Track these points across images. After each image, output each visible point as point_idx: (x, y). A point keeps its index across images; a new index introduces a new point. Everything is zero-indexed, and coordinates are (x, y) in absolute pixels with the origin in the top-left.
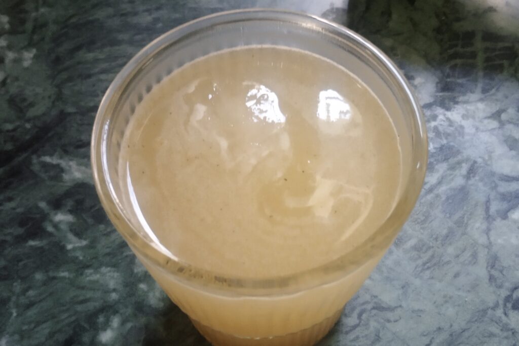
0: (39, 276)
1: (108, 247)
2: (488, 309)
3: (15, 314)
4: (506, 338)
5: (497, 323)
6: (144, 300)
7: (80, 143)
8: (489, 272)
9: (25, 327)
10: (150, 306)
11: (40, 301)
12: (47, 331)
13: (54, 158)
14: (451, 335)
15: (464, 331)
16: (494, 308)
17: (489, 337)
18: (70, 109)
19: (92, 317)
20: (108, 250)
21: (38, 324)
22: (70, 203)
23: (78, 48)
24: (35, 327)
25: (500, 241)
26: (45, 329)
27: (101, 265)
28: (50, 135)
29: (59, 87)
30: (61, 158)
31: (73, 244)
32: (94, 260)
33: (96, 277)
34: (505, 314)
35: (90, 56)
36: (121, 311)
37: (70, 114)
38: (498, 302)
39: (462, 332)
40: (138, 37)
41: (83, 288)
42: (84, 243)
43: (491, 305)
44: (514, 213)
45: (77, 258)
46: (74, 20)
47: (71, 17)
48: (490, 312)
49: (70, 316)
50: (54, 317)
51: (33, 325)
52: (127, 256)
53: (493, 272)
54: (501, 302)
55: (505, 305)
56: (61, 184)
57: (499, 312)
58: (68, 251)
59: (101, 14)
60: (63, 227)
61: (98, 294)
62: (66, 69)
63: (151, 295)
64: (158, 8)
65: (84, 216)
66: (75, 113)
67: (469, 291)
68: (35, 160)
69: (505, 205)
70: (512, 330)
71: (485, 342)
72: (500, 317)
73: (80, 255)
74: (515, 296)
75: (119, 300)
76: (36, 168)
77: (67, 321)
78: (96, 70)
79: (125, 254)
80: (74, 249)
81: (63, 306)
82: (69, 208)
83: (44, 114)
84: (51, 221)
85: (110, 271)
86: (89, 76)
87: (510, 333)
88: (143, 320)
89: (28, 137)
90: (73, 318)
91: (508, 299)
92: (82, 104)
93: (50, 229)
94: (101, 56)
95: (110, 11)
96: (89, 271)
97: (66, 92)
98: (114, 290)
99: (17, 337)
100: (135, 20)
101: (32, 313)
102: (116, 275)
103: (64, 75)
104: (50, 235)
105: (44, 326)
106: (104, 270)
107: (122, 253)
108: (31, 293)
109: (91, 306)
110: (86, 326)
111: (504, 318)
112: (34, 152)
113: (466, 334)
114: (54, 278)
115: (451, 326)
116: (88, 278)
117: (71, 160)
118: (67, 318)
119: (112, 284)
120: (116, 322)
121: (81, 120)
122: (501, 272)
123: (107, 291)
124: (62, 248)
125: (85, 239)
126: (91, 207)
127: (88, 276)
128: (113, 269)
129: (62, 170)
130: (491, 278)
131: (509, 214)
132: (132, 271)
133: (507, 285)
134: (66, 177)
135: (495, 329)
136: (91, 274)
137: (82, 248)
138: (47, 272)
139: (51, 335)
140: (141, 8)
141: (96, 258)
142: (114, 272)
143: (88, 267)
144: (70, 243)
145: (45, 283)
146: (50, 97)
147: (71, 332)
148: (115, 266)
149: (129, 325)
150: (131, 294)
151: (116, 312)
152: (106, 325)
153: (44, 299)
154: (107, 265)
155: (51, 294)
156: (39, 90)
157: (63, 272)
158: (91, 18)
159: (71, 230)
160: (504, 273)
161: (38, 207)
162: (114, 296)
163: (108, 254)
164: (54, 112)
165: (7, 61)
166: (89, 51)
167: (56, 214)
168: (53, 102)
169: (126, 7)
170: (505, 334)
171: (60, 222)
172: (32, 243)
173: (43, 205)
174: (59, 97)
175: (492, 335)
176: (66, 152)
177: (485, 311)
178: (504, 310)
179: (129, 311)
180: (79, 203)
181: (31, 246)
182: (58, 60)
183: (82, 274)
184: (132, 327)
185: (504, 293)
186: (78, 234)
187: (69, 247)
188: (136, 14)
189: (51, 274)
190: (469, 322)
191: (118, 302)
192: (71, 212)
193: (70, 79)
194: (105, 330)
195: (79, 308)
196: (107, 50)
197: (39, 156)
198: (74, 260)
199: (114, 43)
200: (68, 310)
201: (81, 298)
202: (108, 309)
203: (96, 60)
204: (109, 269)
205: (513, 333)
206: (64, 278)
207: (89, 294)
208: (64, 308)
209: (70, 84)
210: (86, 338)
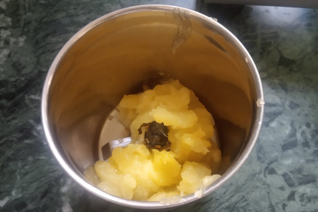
0: (30, 159)
2: (256, 174)
3: (19, 178)
4: (265, 188)
5: (260, 181)
8: (258, 154)
9: (24, 185)
11: (31, 172)
12: (35, 187)
13: (36, 96)
14: (237, 187)
15: (243, 185)
16: (259, 173)
17: (256, 188)
18: (44, 70)
19: (57, 180)
21: (31, 183)
23: (48, 35)
24: (29, 185)
25: (264, 138)
26: (34, 186)
28: (34, 84)
29: (38, 57)
34: (265, 176)
35: (54, 40)
37: (44, 72)
38: (261, 170)
39: (242, 186)
41: (52, 165)
43: (258, 171)
44: (272, 123)
46: (45, 20)
47: (43, 18)
48: (257, 175)
50: (38, 180)
51: (28, 184)
53: (260, 155)
54: (263, 170)
55: (265, 172)
57: (262, 176)
58: (45, 145)
59: (60, 16)
60: (42, 133)
62: (42, 47)
64: (90, 12)
67: (247, 165)
68: (27, 97)
69: (268, 120)
70: (268, 184)
71: (253, 191)
72: (262, 178)
74: (270, 167)
76: (27, 102)
77: (45, 182)
83: (31, 72)
84: (36, 130)
86: (53, 51)
87: (267, 186)
89: (23, 85)
90: (48, 180)
91: (266, 168)
93: (35, 134)
94: (60, 40)
95: (64, 14)
97: (42, 60)
99: (20, 190)
100: (76, 19)
101: (27, 177)
103: (40, 51)
104: (36, 137)
105: (34, 184)
108: (27, 167)
109: (57, 174)
110: (54, 184)
111: (264, 178)
112: (26, 93)
113: (245, 187)
114: (38, 159)
115: (237, 182)
118: (45, 180)
120: (69, 181)
122: (264, 154)
124: (42, 144)
130: (259, 158)
131: (269, 124)
133: (267, 161)
135: (259, 184)
138: (34, 156)
139: (37, 188)
140: (80, 12)
145: (33, 162)
146: (33, 63)
147: (47, 187)
152: (64, 183)
153: (33, 170)
155: (37, 168)
156: (28, 59)
157: (42, 156)
158: (54, 18)
160: (266, 155)
161: (29, 123)
164: (36, 71)
165: (11, 43)
166: (53, 37)
167: (38, 126)
168: (35, 66)
169: (72, 12)
170: (264, 187)
171: (40, 130)
172: (26, 141)
173: (31, 121)
174: (38, 63)
175: (257, 187)
177: (254, 175)
178: (264, 174)
181: (26, 143)
182: (37, 42)
183: (51, 157)
185: (264, 165)
188: (77, 16)
189: (37, 157)
190: (246, 180)
193: (44, 53)
194: (63, 186)
195: (51, 175)
196: (62, 36)
197: (29, 95)
198: (48, 150)
199: (67, 32)
201: (52, 170)
202: (65, 175)
203: (57, 42)
205: (268, 186)
206: (43, 159)
208: (44, 175)
209: (43, 56)
210: (54, 190)
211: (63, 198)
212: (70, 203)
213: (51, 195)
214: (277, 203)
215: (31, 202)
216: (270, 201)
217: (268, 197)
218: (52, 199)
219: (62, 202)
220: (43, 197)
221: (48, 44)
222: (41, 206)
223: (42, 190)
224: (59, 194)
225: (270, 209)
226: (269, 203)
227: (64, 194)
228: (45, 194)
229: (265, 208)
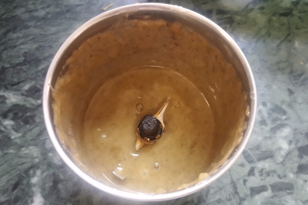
1: (32, 136)
6: (51, 161)
7: (14, 83)
10: (54, 164)
12: (6, 180)
13: (1, 92)
18: (7, 66)
19: (27, 171)
20: (32, 138)
22: (11, 115)
23: (8, 32)
27: (29, 145)
30: (5, 91)
31: (15, 136)
32: (25, 143)
33: (27, 151)
35: (15, 36)
36: (41, 167)
37: (7, 68)
40: (39, 23)
41: (21, 157)
42: (20, 135)
45: (17, 143)
46: (5, 16)
47: (3, 14)
49: (16, 172)
50: (8, 173)
52: (42, 140)
56: (6, 105)
58: (12, 139)
59: (19, 12)
60: (9, 127)
61: (29, 160)
62: (3, 44)
63: (55, 158)
64: (48, 7)
65: (19, 121)
66: (10, 67)
73: (18, 141)
75: (40, 162)
77: (15, 174)
78: (19, 43)
79: (41, 139)
80: (15, 138)
81: (13, 167)
82: (11, 118)
84: (3, 125)
85: (34, 148)
86: (15, 47)
88: (52, 171)
90: (18, 172)
92: (13, 62)
93: (2, 129)
94: (21, 35)
95: (23, 10)
96: (23, 149)
97: (4, 56)
98: (37, 157)
100: (36, 14)
102: (37, 149)
104: (3, 132)
105: (4, 177)
106: (31, 147)
107: (39, 138)
109: (26, 166)
110: (24, 175)
114: (6, 153)
116: (23, 153)
117: (9, 93)
119: (35, 155)
120: (39, 172)
121: (13, 71)
123: (33, 158)
124: (9, 138)
125: (20, 133)
126: (22, 116)
127: (23, 151)
128: (35, 147)
129: (5, 98)
132: (45, 148)
134: (8, 102)
136: (25, 150)
137: (19, 138)
138: (3, 150)
139: (8, 181)
140: (40, 7)
141: (26, 142)
142: (36, 148)
143: (23, 147)
144: (13, 135)
145: (2, 156)
147: (17, 179)
148: (36, 145)
149: (45, 174)
150: (45, 159)
151: (38, 168)
152: (34, 174)
153: (3, 164)
154: (32, 145)
155: (6, 162)
157: (11, 150)
158: (14, 14)
159: (13, 129)
162: (37, 160)
163: (32, 140)
166: (14, 33)
167: (5, 121)
169: (31, 7)
171: (7, 125)
176: (7, 89)
179: (45, 167)
180: (16, 114)
183: (20, 151)
184: (47, 175)
186: (17, 131)
187: (13, 137)
188: (37, 10)
189: (5, 151)
191: (39, 163)
192: (12, 119)
193: (5, 49)
194: (34, 177)
195: (20, 167)
196: (23, 31)
198: (16, 144)
199: (27, 27)
200: (15, 169)
201: (21, 162)
202: (34, 167)
203: (18, 38)
204: (33, 147)
206: (11, 153)
207: (24, 160)
208: (13, 168)
209: (5, 52)
210: (25, 182)
211: (34, 189)
212: (41, 193)
213: (22, 187)
214: (238, 179)
215: (3, 195)
216: (231, 178)
217: (230, 174)
218: (23, 190)
219: (33, 193)
220: (14, 189)
221: (9, 40)
222: (13, 198)
223: (13, 182)
224: (29, 185)
225: (232, 185)
226: (231, 179)
227: (34, 185)
228: (16, 186)
229: (227, 185)
